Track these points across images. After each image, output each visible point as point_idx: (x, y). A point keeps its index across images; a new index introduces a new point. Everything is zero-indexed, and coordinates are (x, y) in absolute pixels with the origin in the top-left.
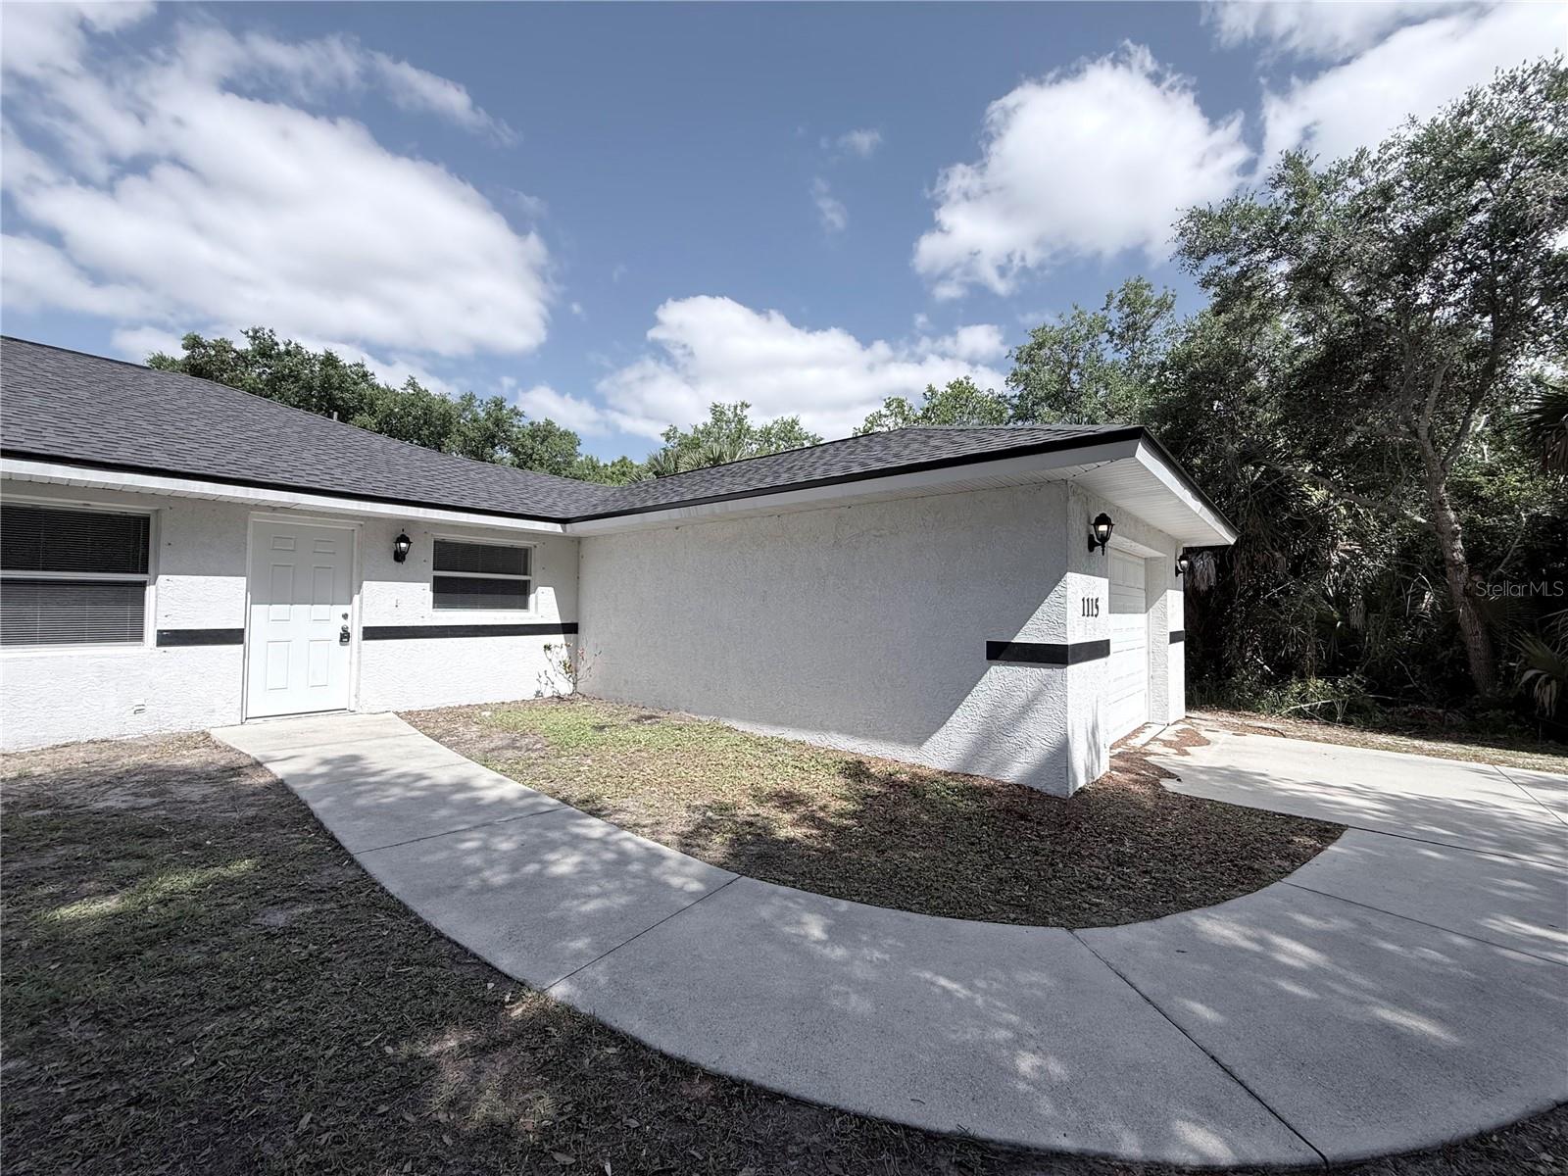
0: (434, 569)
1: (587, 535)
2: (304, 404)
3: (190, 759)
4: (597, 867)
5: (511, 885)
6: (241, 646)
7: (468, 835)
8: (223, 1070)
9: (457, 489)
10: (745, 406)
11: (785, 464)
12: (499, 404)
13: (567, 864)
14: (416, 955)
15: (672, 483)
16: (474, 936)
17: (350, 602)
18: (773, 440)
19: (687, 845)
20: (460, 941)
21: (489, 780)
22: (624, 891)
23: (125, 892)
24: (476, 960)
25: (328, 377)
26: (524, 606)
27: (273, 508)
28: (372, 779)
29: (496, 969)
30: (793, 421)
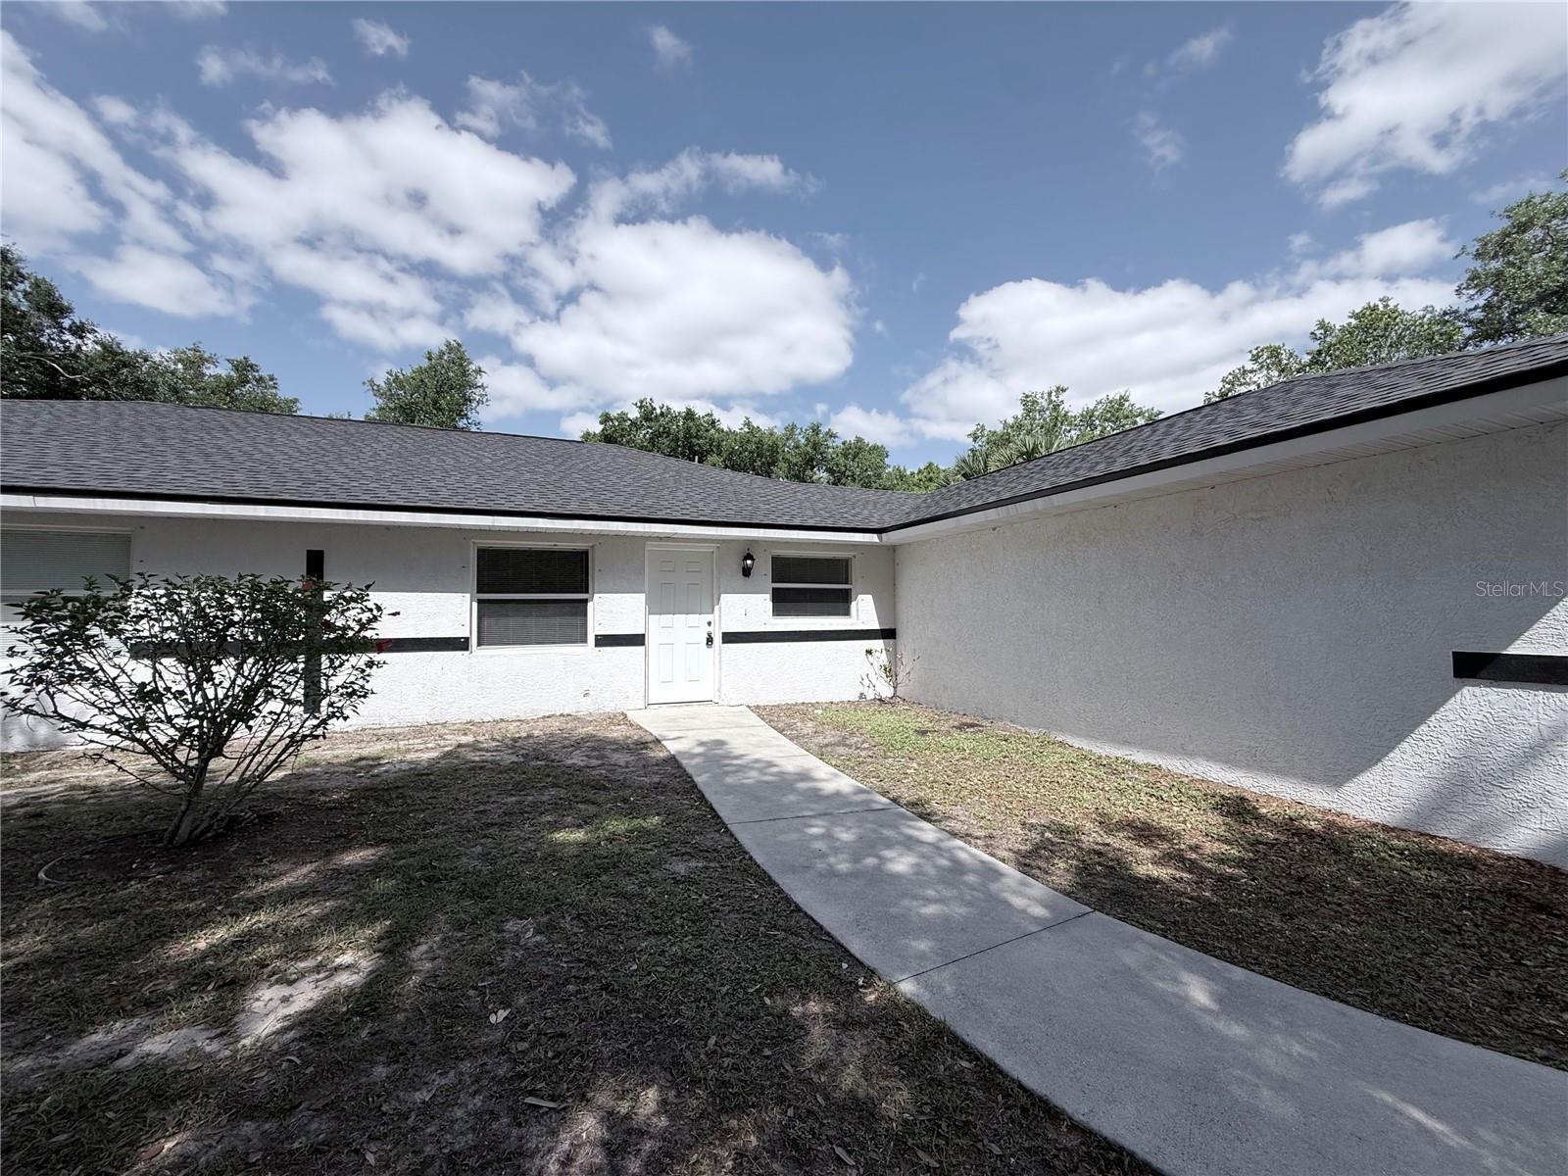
0: (773, 582)
1: (901, 542)
2: (673, 453)
3: (616, 733)
4: (932, 871)
5: (854, 875)
6: (643, 647)
7: (813, 822)
8: (655, 981)
9: (788, 510)
10: (1061, 390)
11: (1119, 446)
12: (816, 430)
13: (903, 863)
14: (781, 922)
15: (985, 483)
16: (828, 915)
17: (713, 612)
18: (1097, 422)
19: (1025, 865)
20: (815, 917)
21: (826, 773)
22: (961, 900)
23: (588, 828)
24: (830, 939)
25: (689, 429)
26: (847, 613)
27: (660, 538)
28: (735, 762)
29: (848, 951)
30: (1121, 397)
